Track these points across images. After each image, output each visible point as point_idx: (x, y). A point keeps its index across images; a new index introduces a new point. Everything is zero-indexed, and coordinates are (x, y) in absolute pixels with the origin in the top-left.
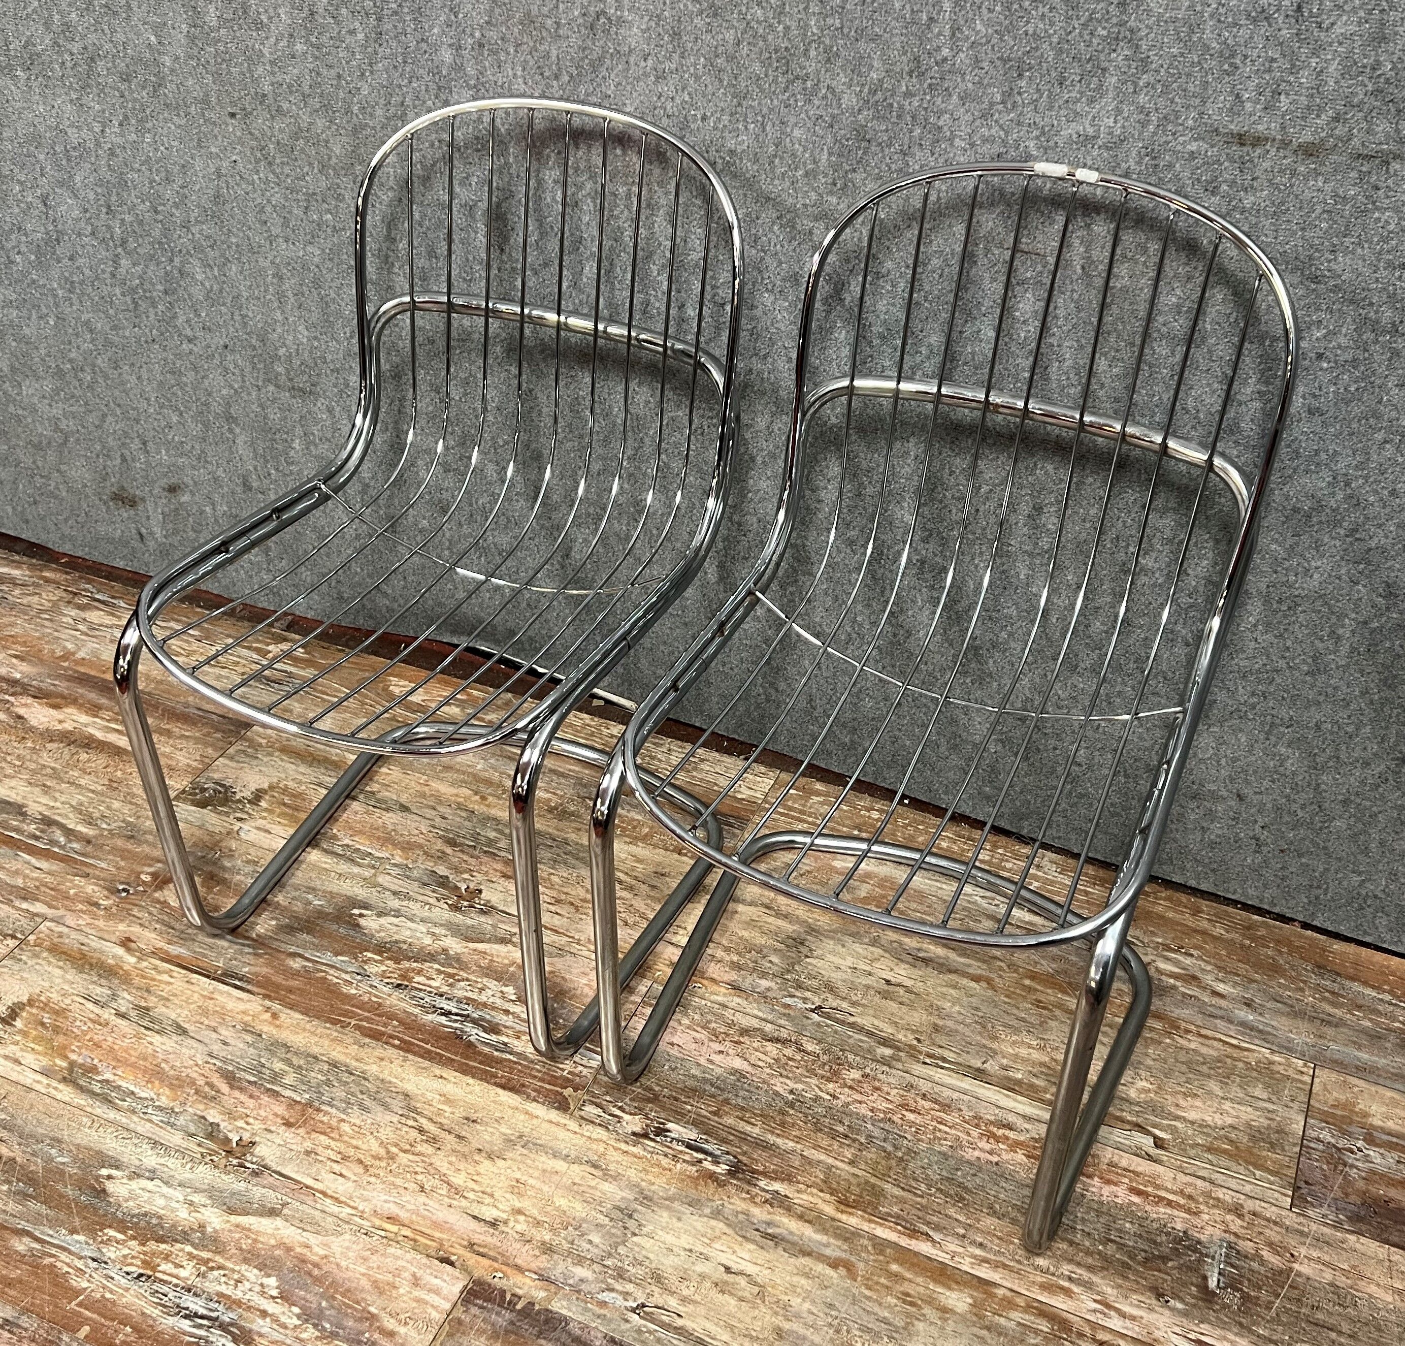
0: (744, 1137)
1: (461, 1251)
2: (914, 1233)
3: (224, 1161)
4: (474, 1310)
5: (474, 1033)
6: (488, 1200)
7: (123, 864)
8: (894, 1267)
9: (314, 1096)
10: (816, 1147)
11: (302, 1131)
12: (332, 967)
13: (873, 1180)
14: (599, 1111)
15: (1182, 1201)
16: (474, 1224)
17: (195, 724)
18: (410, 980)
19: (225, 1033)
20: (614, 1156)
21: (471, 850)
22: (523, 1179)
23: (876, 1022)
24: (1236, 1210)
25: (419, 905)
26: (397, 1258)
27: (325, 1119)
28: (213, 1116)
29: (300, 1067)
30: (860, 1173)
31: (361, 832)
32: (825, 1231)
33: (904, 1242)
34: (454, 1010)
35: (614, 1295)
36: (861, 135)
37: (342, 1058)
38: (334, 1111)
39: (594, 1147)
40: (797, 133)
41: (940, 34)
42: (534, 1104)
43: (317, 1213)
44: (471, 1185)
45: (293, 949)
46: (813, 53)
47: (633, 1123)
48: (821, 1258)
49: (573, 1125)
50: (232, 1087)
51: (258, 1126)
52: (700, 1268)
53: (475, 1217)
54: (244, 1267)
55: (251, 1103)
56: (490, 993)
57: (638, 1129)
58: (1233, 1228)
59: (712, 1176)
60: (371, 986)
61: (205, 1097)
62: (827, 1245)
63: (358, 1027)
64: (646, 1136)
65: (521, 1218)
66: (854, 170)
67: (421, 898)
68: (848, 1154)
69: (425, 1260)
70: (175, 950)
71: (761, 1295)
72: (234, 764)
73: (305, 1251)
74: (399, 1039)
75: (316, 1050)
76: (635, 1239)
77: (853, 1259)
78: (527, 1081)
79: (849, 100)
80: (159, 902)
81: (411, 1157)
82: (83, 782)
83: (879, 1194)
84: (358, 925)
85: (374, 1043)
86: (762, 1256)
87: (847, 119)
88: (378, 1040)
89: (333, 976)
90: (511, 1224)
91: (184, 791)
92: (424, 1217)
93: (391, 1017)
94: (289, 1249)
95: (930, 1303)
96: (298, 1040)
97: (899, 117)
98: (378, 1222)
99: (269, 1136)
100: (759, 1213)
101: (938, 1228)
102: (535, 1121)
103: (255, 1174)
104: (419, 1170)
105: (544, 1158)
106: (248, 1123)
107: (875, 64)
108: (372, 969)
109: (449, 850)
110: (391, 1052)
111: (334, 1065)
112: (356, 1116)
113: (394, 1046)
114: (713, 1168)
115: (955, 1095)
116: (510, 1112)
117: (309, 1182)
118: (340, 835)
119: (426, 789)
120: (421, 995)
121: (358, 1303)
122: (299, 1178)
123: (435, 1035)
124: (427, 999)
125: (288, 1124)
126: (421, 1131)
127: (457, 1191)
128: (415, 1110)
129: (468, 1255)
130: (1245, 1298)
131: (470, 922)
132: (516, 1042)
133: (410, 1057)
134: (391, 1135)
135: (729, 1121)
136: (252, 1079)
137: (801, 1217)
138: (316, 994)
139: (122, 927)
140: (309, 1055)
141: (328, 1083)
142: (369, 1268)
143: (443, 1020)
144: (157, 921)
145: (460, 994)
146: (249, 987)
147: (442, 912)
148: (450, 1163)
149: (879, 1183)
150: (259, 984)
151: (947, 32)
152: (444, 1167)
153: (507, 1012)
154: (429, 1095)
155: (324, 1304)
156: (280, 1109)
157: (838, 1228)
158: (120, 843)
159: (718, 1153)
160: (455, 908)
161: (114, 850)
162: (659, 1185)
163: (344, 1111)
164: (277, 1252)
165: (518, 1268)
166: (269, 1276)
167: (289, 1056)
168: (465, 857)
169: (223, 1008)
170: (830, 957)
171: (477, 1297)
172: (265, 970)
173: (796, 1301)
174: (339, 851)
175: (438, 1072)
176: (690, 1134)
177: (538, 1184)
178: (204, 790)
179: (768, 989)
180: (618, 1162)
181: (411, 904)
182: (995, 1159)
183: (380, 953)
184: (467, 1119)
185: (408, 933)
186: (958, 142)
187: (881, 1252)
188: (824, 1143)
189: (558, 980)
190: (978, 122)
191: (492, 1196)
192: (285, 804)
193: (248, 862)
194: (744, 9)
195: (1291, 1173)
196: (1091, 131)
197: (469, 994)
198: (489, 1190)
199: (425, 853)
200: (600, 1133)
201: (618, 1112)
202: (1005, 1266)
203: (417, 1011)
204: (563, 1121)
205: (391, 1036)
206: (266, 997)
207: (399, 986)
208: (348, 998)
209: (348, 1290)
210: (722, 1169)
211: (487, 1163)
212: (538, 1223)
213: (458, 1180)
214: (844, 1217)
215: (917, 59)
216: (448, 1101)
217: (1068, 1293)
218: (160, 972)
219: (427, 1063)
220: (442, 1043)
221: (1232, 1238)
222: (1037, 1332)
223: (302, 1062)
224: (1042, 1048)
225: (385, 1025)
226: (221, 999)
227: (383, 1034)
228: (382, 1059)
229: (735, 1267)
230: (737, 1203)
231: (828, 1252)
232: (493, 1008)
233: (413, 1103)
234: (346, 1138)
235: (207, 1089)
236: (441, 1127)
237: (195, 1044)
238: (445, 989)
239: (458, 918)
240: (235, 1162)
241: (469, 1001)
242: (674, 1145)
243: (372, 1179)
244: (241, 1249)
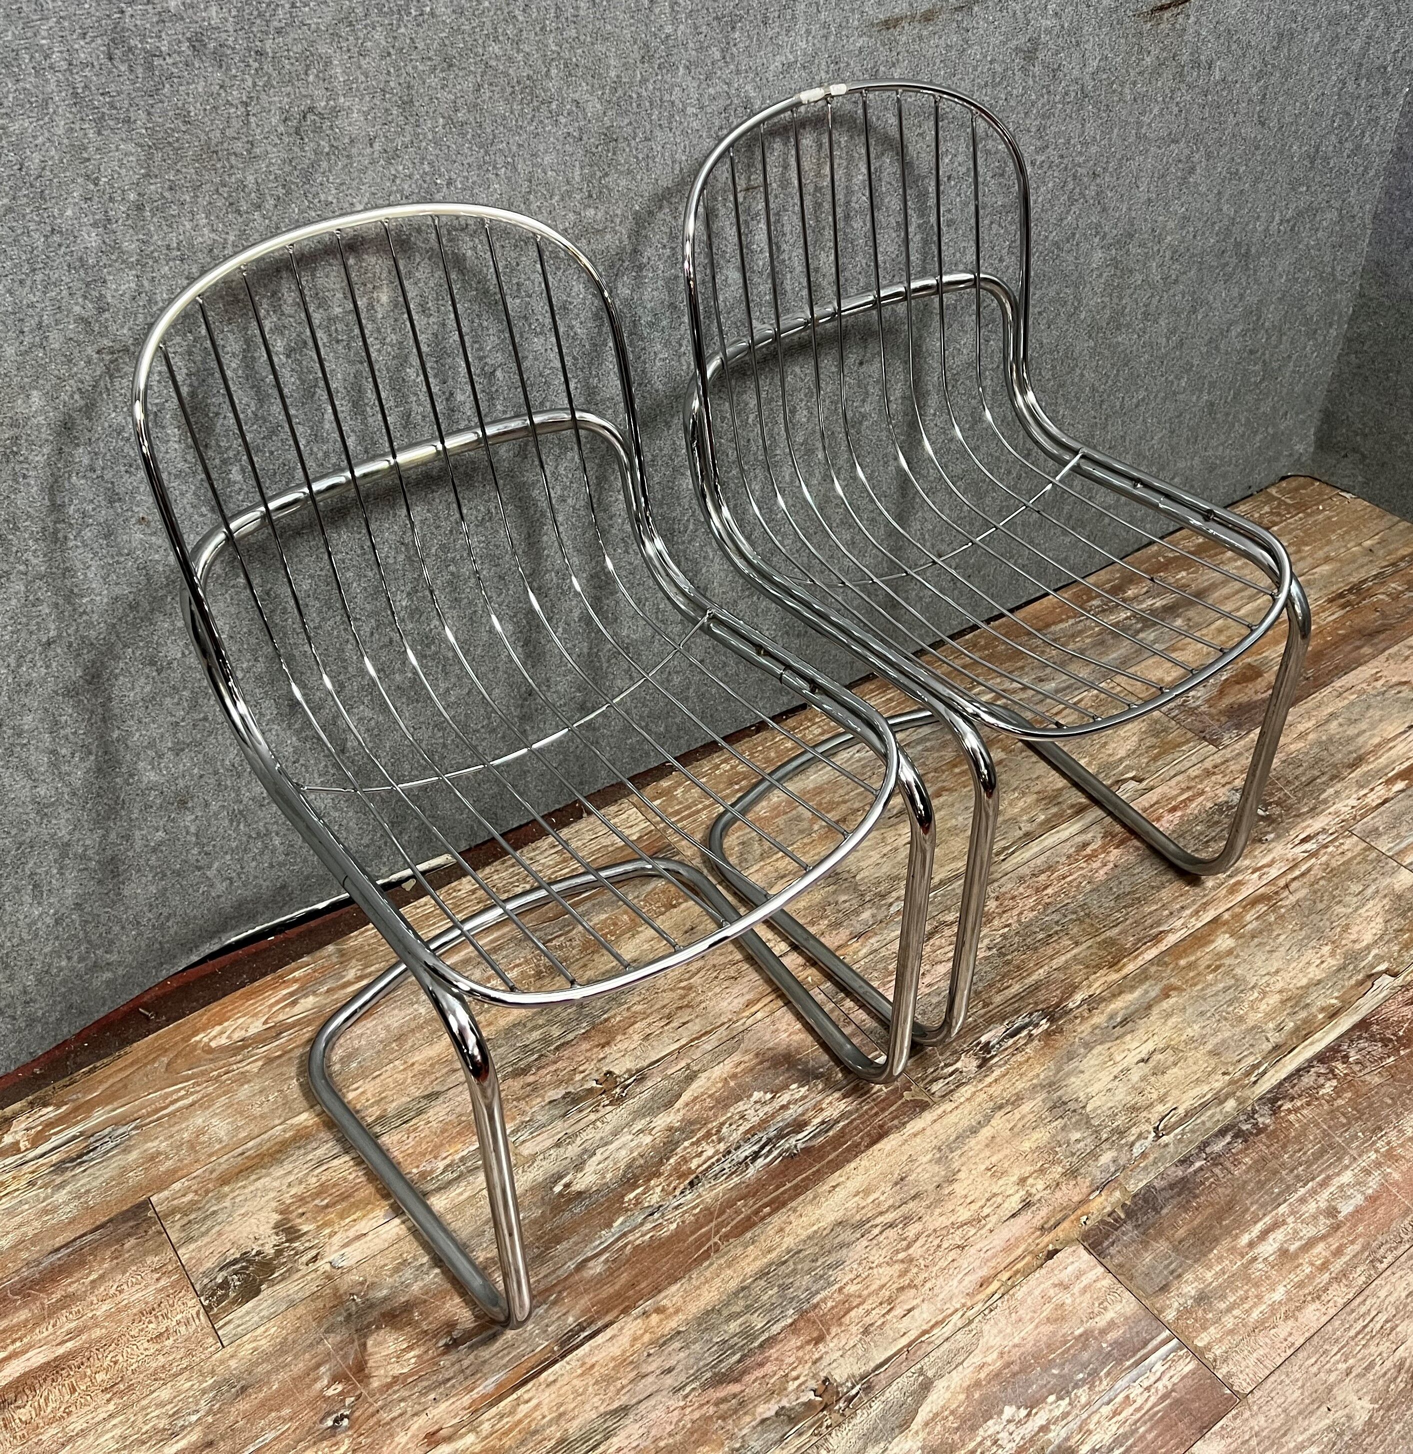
0: (1019, 997)
1: (1046, 1239)
2: (1157, 939)
3: (835, 1416)
4: (1113, 1250)
5: (796, 1141)
6: (999, 1199)
7: (286, 1412)
8: (1182, 962)
9: (794, 1304)
10: (1052, 958)
11: (834, 1330)
12: (625, 1235)
13: (1098, 939)
14: (941, 1083)
15: (1190, 793)
16: (1021, 1220)
17: (82, 1263)
18: (690, 1172)
19: (654, 1365)
20: (996, 1090)
21: (544, 1061)
22: (987, 1163)
23: (948, 868)
24: (1208, 773)
25: (589, 1130)
26: (1030, 1293)
27: (830, 1304)
28: (768, 1409)
29: (747, 1307)
30: (1089, 943)
31: (438, 1147)
32: (1133, 988)
33: (1162, 947)
34: (756, 1148)
35: (1137, 1145)
36: (609, 138)
37: (758, 1264)
38: (823, 1294)
39: (978, 1100)
40: (547, 159)
41: (661, 12)
42: (908, 1126)
43: (946, 1345)
44: (974, 1207)
45: (572, 1265)
46: (554, 72)
47: (968, 1064)
48: (1157, 1000)
49: (948, 1106)
50: (737, 1380)
51: (804, 1370)
52: (1135, 1076)
53: (1013, 1216)
54: (981, 1432)
55: (769, 1368)
56: (752, 1112)
57: (975, 1063)
58: (1223, 781)
59: (1048, 1034)
60: (676, 1208)
61: (736, 1411)
62: (1147, 992)
63: (726, 1238)
64: (985, 1061)
65: (1030, 1181)
66: (606, 175)
67: (582, 1124)
68: (1066, 942)
69: (1043, 1271)
70: (487, 1385)
71: (1175, 1050)
72: (206, 1239)
73: (986, 1370)
74: (765, 1205)
75: (733, 1285)
76: (1088, 1109)
77: (1165, 982)
78: (877, 1121)
79: (594, 106)
80: (389, 1386)
81: (918, 1244)
82: (78, 1426)
83: (1112, 942)
84: (580, 1193)
85: (757, 1230)
86: (1141, 1033)
87: (595, 127)
88: (755, 1224)
89: (637, 1238)
90: (1034, 1191)
91: (207, 1309)
92: (995, 1256)
93: (731, 1203)
94: (977, 1384)
95: (1220, 958)
96: (709, 1296)
97: (639, 106)
98: (982, 1296)
99: (825, 1362)
100: (1099, 1019)
101: (1159, 923)
102: (928, 1132)
103: (868, 1389)
104: (936, 1242)
105: (972, 1142)
106: (797, 1378)
107: (612, 62)
108: (654, 1198)
109: (530, 1079)
110: (777, 1220)
111: (763, 1274)
112: (843, 1276)
113: (770, 1214)
114: (1040, 1030)
115: (1043, 858)
116: (906, 1147)
117: (904, 1341)
118: (425, 1166)
119: (417, 1068)
120: (717, 1169)
121: (1066, 1342)
122: (895, 1350)
123: (775, 1175)
124: (726, 1165)
125: (819, 1340)
126: (891, 1225)
127: (977, 1221)
128: (862, 1223)
129: (1052, 1235)
130: (1278, 804)
131: (645, 1096)
132: (825, 1114)
133: (794, 1204)
134: (884, 1253)
135: (998, 999)
136: (737, 1356)
137: (1114, 996)
138: (654, 1262)
139: (402, 1438)
140: (736, 1294)
141: (783, 1288)
142: (1032, 1320)
143: (760, 1162)
144: (424, 1393)
145: (736, 1136)
146: (600, 1324)
147: (615, 1116)
148: (941, 1215)
149: (1103, 937)
150: (601, 1314)
151: (668, 10)
152: (944, 1221)
153: (784, 1107)
154: (851, 1204)
155: (1055, 1371)
156: (795, 1342)
157: (1134, 979)
158: (243, 1405)
159: (1027, 1020)
160: (618, 1101)
161: (250, 1417)
162: (1041, 1071)
163: (830, 1284)
164: (977, 1396)
165: (1082, 1203)
166: (1001, 1412)
167: (725, 1313)
168: (552, 1068)
169: (613, 1359)
170: (863, 864)
171: (1101, 1243)
172: (585, 1301)
173: (1189, 1032)
174: (450, 1176)
175: (826, 1187)
176: (999, 1030)
177: (1000, 1156)
178: (225, 1285)
179: (873, 916)
180: (1004, 1090)
181: (584, 1136)
182: (1111, 865)
183: (635, 1186)
184: (896, 1184)
185: (623, 1152)
186: (690, 110)
187: (1166, 964)
188: (1050, 952)
189: (771, 1054)
190: (704, 86)
191: (995, 1195)
192: (327, 1206)
193: (397, 1270)
194: (480, 50)
195: (1190, 735)
196: (791, 58)
197: (742, 1129)
198: (987, 1195)
199: (518, 1099)
200: (966, 1091)
201: (951, 1069)
202: (1206, 904)
203: (736, 1180)
204: (940, 1111)
205: (756, 1213)
206: (626, 1311)
207: (691, 1184)
208: (678, 1235)
209: (1048, 1346)
210: (1044, 1025)
211: (956, 1186)
212: (1042, 1171)
213: (964, 1214)
214: (1125, 971)
215: (646, 45)
216: (867, 1192)
217: (1239, 883)
218: (512, 1413)
219: (810, 1194)
220: (791, 1172)
221: (1228, 787)
222: (1265, 913)
223: (742, 1303)
224: (1024, 794)
225: (738, 1212)
226: (598, 1357)
227: (748, 1218)
228: (782, 1230)
229: (1144, 1055)
230: (1084, 1029)
231: (1153, 994)
232: (773, 1116)
233: (853, 1221)
234: (865, 1293)
235: (725, 1407)
236: (896, 1208)
237: (652, 1402)
238: (722, 1147)
239: (632, 1104)
240: (842, 1404)
241: (752, 1132)
242: (1005, 1045)
243: (928, 1285)
244: (957, 1429)
